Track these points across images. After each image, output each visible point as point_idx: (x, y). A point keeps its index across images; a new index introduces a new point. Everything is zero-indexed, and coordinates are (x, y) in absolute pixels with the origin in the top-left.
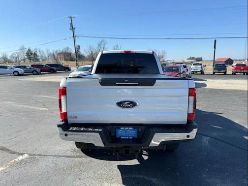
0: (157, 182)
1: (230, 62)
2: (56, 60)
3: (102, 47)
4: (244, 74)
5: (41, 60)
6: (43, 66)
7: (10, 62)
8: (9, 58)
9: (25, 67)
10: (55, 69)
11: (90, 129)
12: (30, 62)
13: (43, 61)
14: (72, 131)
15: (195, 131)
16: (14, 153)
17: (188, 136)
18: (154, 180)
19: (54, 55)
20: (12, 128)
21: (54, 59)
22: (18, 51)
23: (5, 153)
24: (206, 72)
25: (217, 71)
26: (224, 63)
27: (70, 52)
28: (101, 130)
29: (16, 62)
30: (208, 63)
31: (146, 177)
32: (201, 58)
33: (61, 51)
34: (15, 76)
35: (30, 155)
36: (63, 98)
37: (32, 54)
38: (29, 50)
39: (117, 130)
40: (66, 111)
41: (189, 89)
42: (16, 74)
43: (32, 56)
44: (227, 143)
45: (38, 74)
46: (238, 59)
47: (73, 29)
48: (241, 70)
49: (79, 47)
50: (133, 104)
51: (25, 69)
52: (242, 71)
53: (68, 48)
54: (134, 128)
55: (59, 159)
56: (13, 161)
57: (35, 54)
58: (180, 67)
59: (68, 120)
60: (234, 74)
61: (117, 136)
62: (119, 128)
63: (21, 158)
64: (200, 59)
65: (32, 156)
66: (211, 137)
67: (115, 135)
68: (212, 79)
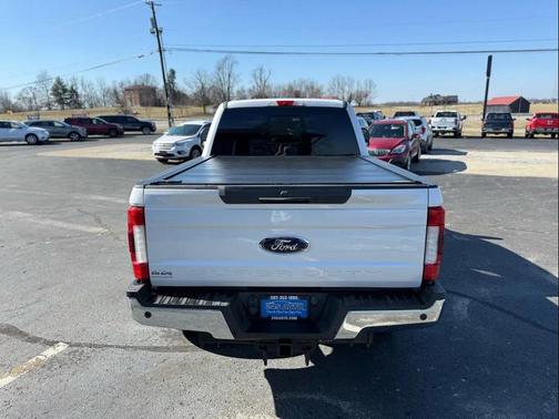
0: (351, 410)
1: (521, 105)
2: (122, 104)
3: (227, 71)
4: (553, 137)
5: (86, 105)
6: (91, 120)
7: (16, 110)
8: (13, 101)
9: (50, 124)
10: (120, 126)
11: (201, 302)
12: (63, 109)
13: (91, 106)
14: (161, 306)
15: (439, 304)
16: (35, 340)
17: (423, 317)
18: (345, 406)
19: (116, 92)
20: (29, 279)
21: (118, 101)
22: (34, 86)
23: (16, 342)
24: (465, 131)
25: (491, 130)
26: (507, 110)
27: (154, 84)
28: (225, 304)
29: (31, 109)
30: (471, 108)
31: (327, 399)
32: (456, 97)
33: (132, 82)
34: (29, 144)
35: (70, 345)
36: (137, 230)
37: (65, 91)
38: (59, 82)
39: (263, 301)
40: (145, 261)
41: (429, 208)
42: (32, 140)
43: (67, 95)
44: (509, 313)
45: (81, 139)
46: (540, 99)
47: (158, 32)
48: (545, 126)
49: (173, 72)
50: (298, 245)
51: (52, 129)
52: (549, 130)
53: (148, 76)
54: (301, 298)
55: (134, 355)
56: (34, 360)
57: (73, 92)
58: (406, 124)
59: (151, 279)
60: (529, 136)
61: (263, 315)
62: (267, 297)
63: (50, 352)
64: (452, 101)
65: (76, 348)
66: (475, 299)
67: (259, 312)
68: (479, 149)
